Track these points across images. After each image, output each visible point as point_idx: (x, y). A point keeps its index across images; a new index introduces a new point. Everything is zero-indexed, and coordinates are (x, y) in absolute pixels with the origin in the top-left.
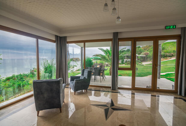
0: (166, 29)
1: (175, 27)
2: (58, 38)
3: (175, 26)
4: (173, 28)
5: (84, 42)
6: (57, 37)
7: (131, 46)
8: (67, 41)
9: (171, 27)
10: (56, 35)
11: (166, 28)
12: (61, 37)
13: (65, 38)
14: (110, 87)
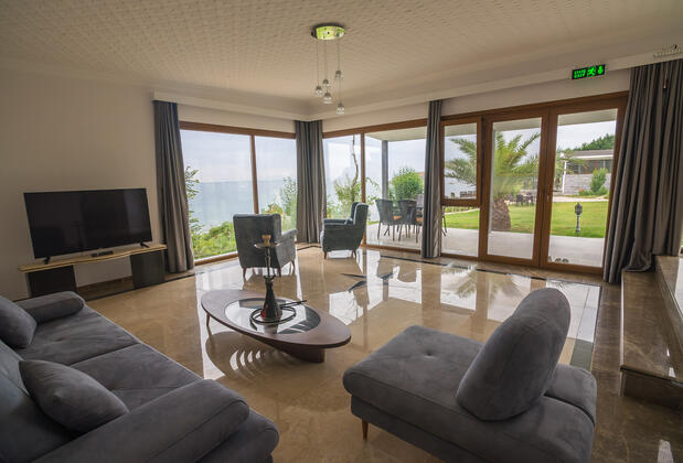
0: (573, 78)
1: (601, 71)
2: (302, 125)
3: (604, 66)
4: (597, 74)
5: (363, 131)
6: (297, 123)
7: (478, 134)
8: (324, 131)
9: (591, 71)
10: (296, 121)
11: (573, 74)
12: (309, 123)
13: (319, 123)
14: (417, 252)
